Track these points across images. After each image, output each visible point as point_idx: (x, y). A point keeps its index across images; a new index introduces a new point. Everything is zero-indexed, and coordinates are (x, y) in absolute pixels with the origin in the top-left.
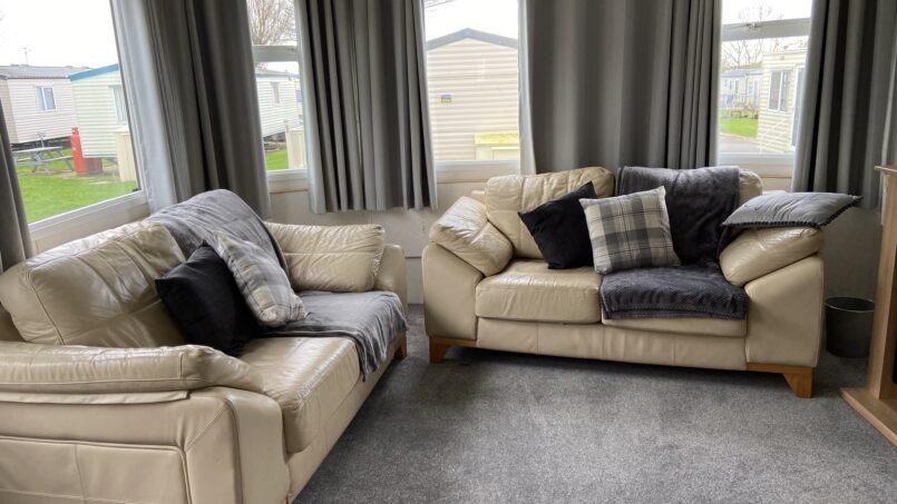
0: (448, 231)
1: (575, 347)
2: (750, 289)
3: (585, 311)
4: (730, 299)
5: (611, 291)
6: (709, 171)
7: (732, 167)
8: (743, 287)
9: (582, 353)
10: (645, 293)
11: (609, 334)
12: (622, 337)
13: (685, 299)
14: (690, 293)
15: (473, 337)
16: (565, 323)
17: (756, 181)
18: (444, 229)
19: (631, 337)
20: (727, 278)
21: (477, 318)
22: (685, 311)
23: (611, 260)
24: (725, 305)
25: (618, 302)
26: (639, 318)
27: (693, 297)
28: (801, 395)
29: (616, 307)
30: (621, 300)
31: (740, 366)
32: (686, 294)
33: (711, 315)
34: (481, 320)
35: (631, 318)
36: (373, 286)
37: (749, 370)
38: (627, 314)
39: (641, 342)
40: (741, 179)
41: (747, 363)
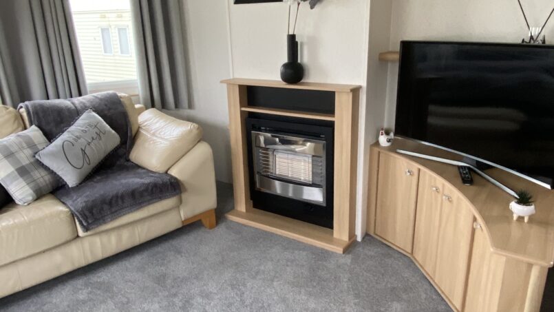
5: (82, 208)
7: (111, 92)
8: (166, 172)
11: (87, 242)
13: (141, 194)
19: (105, 238)
23: (31, 188)
25: (92, 214)
26: (111, 220)
27: (146, 190)
28: (211, 227)
30: (94, 211)
32: (141, 189)
33: (161, 199)
37: (185, 224)
38: (101, 221)
39: (113, 238)
40: (122, 100)
41: (183, 222)
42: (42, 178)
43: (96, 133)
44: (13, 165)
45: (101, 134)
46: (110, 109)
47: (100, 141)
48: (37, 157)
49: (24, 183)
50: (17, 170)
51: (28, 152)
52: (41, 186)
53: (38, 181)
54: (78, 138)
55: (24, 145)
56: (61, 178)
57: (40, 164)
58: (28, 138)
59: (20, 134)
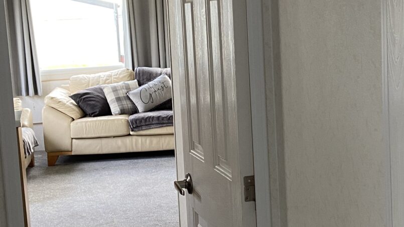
3: (123, 129)
5: (133, 119)
9: (123, 150)
11: (134, 139)
12: (140, 140)
15: (70, 150)
21: (72, 139)
23: (120, 108)
42: (127, 105)
43: (162, 87)
44: (115, 95)
48: (128, 94)
49: (117, 105)
50: (116, 98)
51: (125, 91)
52: (125, 108)
54: (151, 88)
55: (124, 87)
56: (136, 107)
57: (128, 98)
58: (128, 84)
59: (126, 82)
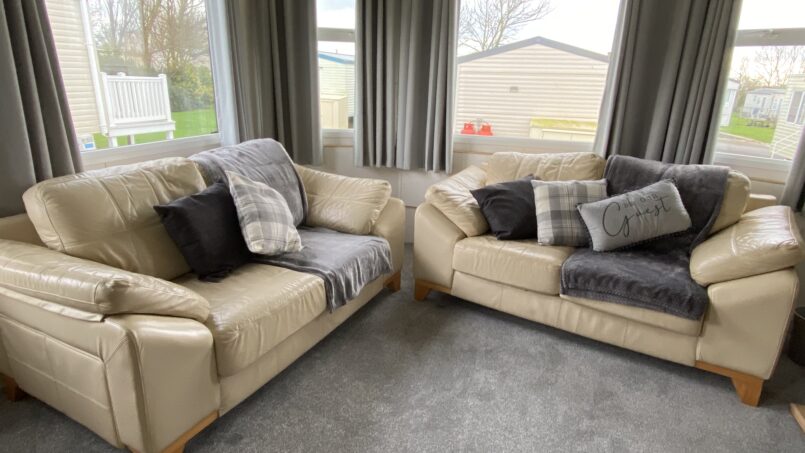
0: (440, 194)
1: (533, 312)
2: (713, 292)
3: (546, 282)
4: (688, 297)
5: (572, 270)
6: (699, 169)
7: (723, 167)
8: (706, 287)
9: (539, 318)
10: (603, 277)
11: (566, 306)
12: (577, 312)
13: (641, 290)
14: (648, 285)
15: (449, 285)
16: (527, 290)
17: (746, 183)
18: (437, 191)
19: (585, 315)
20: (693, 276)
21: (454, 271)
22: (639, 301)
23: (554, 233)
24: (681, 303)
25: (576, 281)
26: (593, 299)
27: (649, 290)
28: (746, 401)
29: (573, 284)
30: (580, 280)
31: (688, 362)
32: (643, 285)
34: (457, 274)
35: (586, 297)
36: (370, 232)
37: (697, 367)
38: (583, 293)
39: (595, 320)
40: (729, 180)
41: (696, 362)
42: (571, 228)
43: (656, 207)
44: (551, 206)
45: (662, 210)
46: (703, 186)
47: (655, 218)
48: (578, 207)
49: (550, 226)
50: (552, 212)
51: (573, 200)
52: (565, 234)
53: (565, 230)
54: (631, 204)
55: (575, 193)
56: (590, 237)
57: (578, 216)
58: (584, 188)
59: (581, 182)
